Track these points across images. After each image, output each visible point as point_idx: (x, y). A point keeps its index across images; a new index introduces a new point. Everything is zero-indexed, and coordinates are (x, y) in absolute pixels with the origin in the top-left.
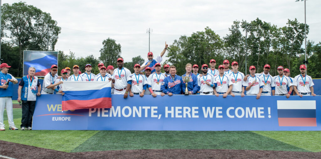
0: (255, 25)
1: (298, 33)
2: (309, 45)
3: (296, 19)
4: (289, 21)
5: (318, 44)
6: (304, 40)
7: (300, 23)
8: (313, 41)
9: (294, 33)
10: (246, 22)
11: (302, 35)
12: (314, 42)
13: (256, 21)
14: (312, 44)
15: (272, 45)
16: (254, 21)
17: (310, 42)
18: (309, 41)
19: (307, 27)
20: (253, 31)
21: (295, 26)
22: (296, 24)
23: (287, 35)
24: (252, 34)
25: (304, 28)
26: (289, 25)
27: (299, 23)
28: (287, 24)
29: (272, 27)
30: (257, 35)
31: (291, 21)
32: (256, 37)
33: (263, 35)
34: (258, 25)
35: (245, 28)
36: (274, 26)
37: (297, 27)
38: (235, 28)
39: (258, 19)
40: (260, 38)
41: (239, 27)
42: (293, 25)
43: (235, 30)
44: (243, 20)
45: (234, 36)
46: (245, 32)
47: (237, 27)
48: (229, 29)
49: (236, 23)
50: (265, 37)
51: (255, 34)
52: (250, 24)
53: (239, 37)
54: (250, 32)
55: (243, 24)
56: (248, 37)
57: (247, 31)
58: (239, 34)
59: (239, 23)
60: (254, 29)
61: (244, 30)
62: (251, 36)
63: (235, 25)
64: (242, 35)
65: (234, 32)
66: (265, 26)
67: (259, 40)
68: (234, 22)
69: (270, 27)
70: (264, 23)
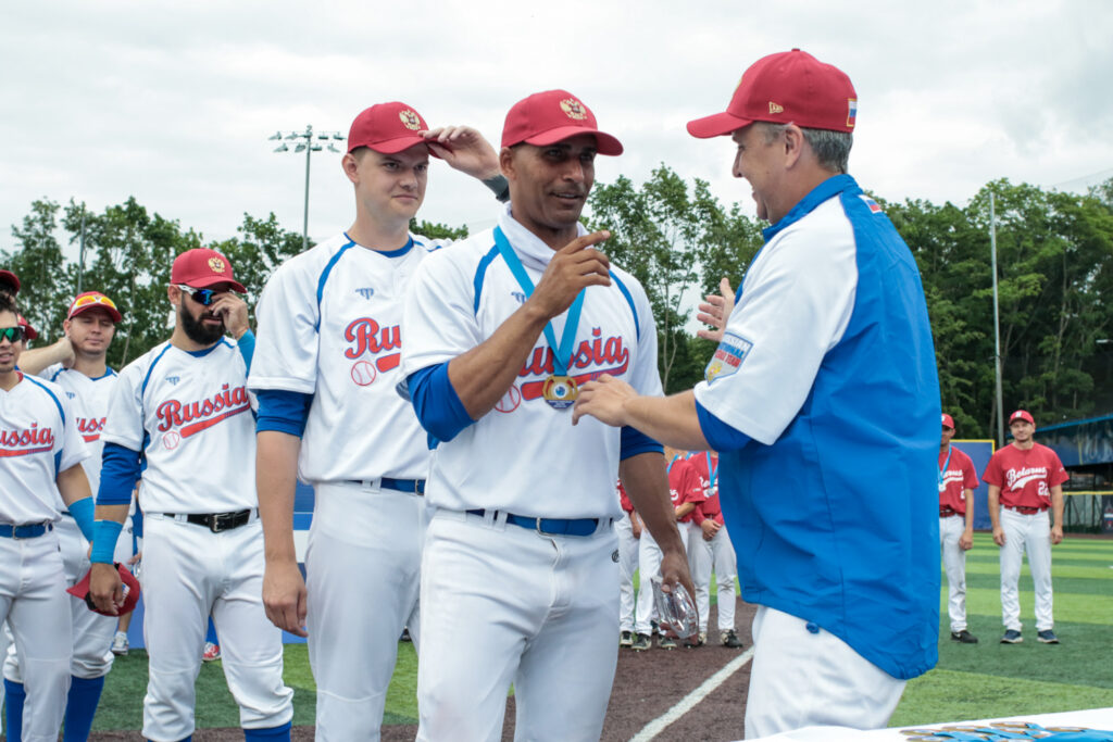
0: (121, 226)
3: (273, 217)
4: (249, 219)
7: (286, 233)
9: (263, 267)
10: (83, 210)
13: (125, 208)
16: (118, 208)
20: (111, 247)
21: (267, 242)
22: (272, 232)
24: (105, 256)
26: (247, 237)
27: (283, 230)
28: (240, 229)
29: (183, 236)
30: (125, 265)
31: (255, 220)
32: (120, 269)
33: (147, 265)
34: (133, 223)
35: (79, 234)
36: (192, 233)
37: (275, 246)
38: (38, 227)
39: (131, 202)
40: (136, 274)
41: (54, 226)
42: (260, 235)
43: (38, 235)
44: (72, 202)
45: (30, 260)
46: (77, 245)
47: (47, 223)
48: (11, 231)
49: (44, 209)
50: (153, 274)
51: (118, 257)
52: (101, 216)
53: (55, 266)
54: (96, 248)
55: (70, 217)
56: (89, 267)
57: (87, 244)
58: (53, 254)
59: (54, 209)
60: (114, 237)
61: (72, 240)
62: (100, 263)
63: (37, 215)
64: (65, 258)
65: (34, 243)
66: (157, 230)
67: (131, 285)
68: (34, 204)
69: (178, 239)
70: (152, 219)
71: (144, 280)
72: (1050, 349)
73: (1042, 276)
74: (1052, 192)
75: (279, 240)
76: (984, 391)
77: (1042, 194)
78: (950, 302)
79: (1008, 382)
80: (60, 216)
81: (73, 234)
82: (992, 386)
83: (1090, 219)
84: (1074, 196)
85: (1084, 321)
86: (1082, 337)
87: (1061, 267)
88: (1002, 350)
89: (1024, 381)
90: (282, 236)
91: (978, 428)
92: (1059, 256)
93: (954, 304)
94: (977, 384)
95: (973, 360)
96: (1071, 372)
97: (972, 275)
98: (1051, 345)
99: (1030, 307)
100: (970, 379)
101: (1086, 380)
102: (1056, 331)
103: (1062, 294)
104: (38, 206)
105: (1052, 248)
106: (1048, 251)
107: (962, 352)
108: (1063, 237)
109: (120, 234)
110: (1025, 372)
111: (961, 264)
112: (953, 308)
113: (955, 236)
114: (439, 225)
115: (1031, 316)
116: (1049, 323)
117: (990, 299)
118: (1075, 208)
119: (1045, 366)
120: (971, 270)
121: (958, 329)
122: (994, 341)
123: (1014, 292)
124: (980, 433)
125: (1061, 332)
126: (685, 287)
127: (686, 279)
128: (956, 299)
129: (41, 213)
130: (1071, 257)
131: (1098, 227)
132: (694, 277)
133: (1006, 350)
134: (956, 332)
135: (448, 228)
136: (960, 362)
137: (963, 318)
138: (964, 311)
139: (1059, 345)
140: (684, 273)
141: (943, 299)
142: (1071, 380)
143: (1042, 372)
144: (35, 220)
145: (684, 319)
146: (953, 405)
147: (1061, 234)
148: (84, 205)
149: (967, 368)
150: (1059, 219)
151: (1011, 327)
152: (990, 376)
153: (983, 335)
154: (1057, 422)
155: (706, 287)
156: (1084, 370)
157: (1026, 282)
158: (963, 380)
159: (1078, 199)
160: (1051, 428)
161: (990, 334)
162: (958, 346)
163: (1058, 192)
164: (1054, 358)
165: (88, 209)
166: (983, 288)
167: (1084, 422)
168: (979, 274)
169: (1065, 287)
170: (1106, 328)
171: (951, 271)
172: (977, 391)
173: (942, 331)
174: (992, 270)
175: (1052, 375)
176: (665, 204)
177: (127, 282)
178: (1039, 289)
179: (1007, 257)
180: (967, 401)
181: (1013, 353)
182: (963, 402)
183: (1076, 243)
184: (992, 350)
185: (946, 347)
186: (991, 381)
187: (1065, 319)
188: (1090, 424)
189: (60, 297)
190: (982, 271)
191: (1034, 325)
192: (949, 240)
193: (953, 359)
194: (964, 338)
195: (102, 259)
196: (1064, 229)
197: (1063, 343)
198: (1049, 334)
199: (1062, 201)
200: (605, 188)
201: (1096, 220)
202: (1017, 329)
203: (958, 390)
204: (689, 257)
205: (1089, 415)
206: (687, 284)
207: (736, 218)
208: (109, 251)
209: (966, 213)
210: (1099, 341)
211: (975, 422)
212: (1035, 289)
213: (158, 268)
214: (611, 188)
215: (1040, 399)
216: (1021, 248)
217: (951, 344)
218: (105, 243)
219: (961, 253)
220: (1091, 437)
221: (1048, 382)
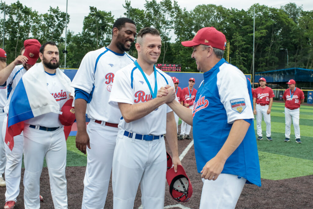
0: (15, 9)
1: (59, 21)
2: (69, 35)
3: (58, 8)
4: (51, 8)
5: (77, 35)
6: (65, 29)
7: (61, 12)
8: (73, 31)
9: (55, 21)
10: (5, 4)
11: (62, 24)
12: (74, 33)
13: (16, 4)
14: (72, 34)
15: (32, 31)
17: (70, 32)
18: (69, 30)
19: (68, 16)
20: (12, 15)
21: (56, 14)
22: (57, 12)
23: (48, 22)
24: (11, 17)
25: (65, 16)
26: (51, 13)
27: (60, 11)
28: (48, 11)
29: (33, 12)
30: (17, 19)
31: (53, 8)
32: (15, 21)
33: (23, 20)
34: (19, 8)
35: (3, 11)
36: (35, 11)
37: (58, 16)
39: (18, 2)
40: (20, 22)
42: (54, 12)
44: (1, 1)
46: (3, 14)
50: (24, 22)
51: (15, 17)
52: (10, 6)
54: (9, 15)
55: (1, 6)
56: (7, 20)
57: (6, 13)
60: (14, 12)
61: (2, 12)
62: (10, 19)
66: (25, 10)
67: (18, 25)
69: (31, 13)
70: (24, 7)
71: (22, 24)
72: (267, 50)
73: (267, 30)
74: (271, 7)
75: (60, 14)
76: (249, 61)
77: (268, 8)
78: (241, 37)
79: (256, 59)
82: (252, 60)
83: (280, 15)
84: (276, 9)
85: (277, 43)
86: (276, 47)
87: (272, 28)
88: (255, 50)
89: (260, 59)
90: (60, 13)
91: (247, 71)
92: (271, 25)
93: (243, 37)
94: (247, 59)
95: (247, 53)
96: (273, 57)
97: (248, 30)
98: (267, 49)
99: (263, 39)
100: (246, 58)
101: (277, 59)
102: (270, 46)
103: (271, 35)
105: (270, 23)
106: (269, 24)
107: (244, 50)
108: (273, 20)
109: (15, 11)
110: (260, 57)
111: (245, 26)
112: (242, 38)
113: (244, 19)
114: (103, 11)
115: (263, 41)
116: (267, 43)
117: (252, 36)
118: (277, 12)
119: (266, 55)
120: (247, 28)
121: (243, 44)
122: (253, 48)
123: (259, 35)
124: (248, 72)
125: (271, 46)
126: (170, 30)
127: (171, 28)
128: (243, 36)
130: (275, 25)
131: (282, 18)
132: (173, 28)
133: (256, 50)
134: (243, 45)
135: (106, 12)
136: (243, 53)
137: (245, 41)
138: (245, 39)
139: (270, 49)
140: (170, 27)
141: (240, 36)
142: (272, 59)
143: (265, 56)
145: (170, 39)
146: (241, 65)
147: (272, 19)
148: (5, 3)
149: (245, 55)
150: (272, 15)
151: (258, 44)
152: (251, 57)
153: (250, 46)
154: (268, 70)
155: (175, 30)
156: (276, 56)
157: (263, 32)
158: (244, 58)
159: (277, 10)
160: (267, 72)
161: (252, 46)
162: (243, 49)
163: (272, 8)
164: (268, 53)
165: (6, 4)
166: (251, 33)
167: (276, 71)
168: (250, 29)
169: (272, 33)
170: (283, 45)
171: (242, 28)
172: (248, 61)
173: (239, 44)
174: (253, 29)
175: (268, 57)
176: (166, 7)
178: (266, 34)
179: (257, 25)
180: (245, 63)
181: (258, 51)
182: (244, 64)
183: (276, 22)
184: (252, 50)
185: (240, 49)
186: (251, 58)
187: (272, 42)
188: (277, 71)
190: (251, 28)
191: (264, 44)
192: (242, 20)
193: (242, 52)
194: (244, 46)
195: (10, 18)
196: (273, 18)
197: (271, 49)
198: (268, 46)
199: (273, 10)
200: (149, 2)
201: (282, 16)
202: (259, 44)
203: (243, 61)
204: (171, 22)
205: (277, 69)
206: (171, 29)
207: (185, 11)
208: (12, 16)
209: (247, 12)
210: (281, 49)
211: (246, 69)
212: (265, 34)
213: (26, 21)
214: (151, 3)
215: (264, 64)
216: (261, 23)
217: (241, 48)
218: (11, 14)
219: (245, 23)
220: (277, 75)
221: (266, 59)
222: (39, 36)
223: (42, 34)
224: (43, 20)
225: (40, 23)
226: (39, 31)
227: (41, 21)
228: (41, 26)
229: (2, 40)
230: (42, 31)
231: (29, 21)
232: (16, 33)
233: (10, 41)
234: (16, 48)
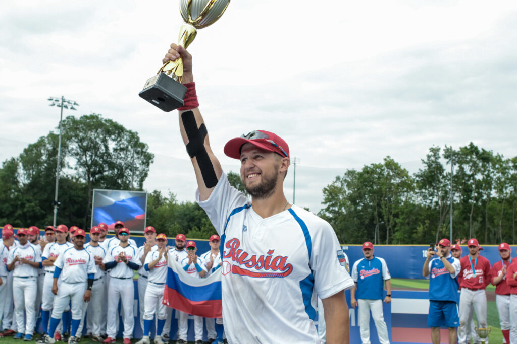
0: (467, 155)
10: (451, 150)
13: (468, 147)
15: (495, 187)
16: (466, 148)
24: (462, 169)
29: (495, 157)
30: (470, 170)
32: (468, 172)
33: (479, 170)
34: (472, 153)
35: (450, 160)
36: (499, 156)
38: (433, 158)
39: (471, 145)
40: (476, 174)
41: (439, 157)
43: (433, 161)
44: (446, 146)
45: (431, 172)
46: (450, 165)
47: (437, 156)
48: (421, 162)
49: (435, 151)
50: (482, 174)
51: (467, 169)
52: (459, 151)
53: (441, 174)
54: (458, 165)
55: (446, 153)
56: (455, 173)
57: (454, 163)
58: (440, 168)
59: (438, 150)
60: (465, 159)
61: (448, 163)
62: (459, 171)
63: (432, 153)
64: (445, 170)
65: (432, 165)
66: (483, 156)
67: (474, 179)
68: (430, 149)
69: (493, 158)
70: (481, 151)
71: (479, 177)
80: (442, 153)
81: (447, 160)
104: (432, 150)
109: (467, 158)
129: (433, 152)
144: (431, 155)
148: (451, 147)
165: (453, 149)
177: (472, 178)
189: (445, 186)
195: (460, 169)
208: (463, 166)
213: (484, 171)
218: (461, 163)
222: (507, 193)
223: (511, 190)
224: (512, 168)
225: (506, 173)
226: (507, 185)
227: (509, 169)
228: (510, 176)
229: (450, 204)
230: (510, 186)
231: (489, 171)
232: (471, 191)
233: (461, 206)
234: (471, 215)
